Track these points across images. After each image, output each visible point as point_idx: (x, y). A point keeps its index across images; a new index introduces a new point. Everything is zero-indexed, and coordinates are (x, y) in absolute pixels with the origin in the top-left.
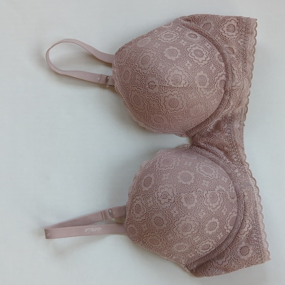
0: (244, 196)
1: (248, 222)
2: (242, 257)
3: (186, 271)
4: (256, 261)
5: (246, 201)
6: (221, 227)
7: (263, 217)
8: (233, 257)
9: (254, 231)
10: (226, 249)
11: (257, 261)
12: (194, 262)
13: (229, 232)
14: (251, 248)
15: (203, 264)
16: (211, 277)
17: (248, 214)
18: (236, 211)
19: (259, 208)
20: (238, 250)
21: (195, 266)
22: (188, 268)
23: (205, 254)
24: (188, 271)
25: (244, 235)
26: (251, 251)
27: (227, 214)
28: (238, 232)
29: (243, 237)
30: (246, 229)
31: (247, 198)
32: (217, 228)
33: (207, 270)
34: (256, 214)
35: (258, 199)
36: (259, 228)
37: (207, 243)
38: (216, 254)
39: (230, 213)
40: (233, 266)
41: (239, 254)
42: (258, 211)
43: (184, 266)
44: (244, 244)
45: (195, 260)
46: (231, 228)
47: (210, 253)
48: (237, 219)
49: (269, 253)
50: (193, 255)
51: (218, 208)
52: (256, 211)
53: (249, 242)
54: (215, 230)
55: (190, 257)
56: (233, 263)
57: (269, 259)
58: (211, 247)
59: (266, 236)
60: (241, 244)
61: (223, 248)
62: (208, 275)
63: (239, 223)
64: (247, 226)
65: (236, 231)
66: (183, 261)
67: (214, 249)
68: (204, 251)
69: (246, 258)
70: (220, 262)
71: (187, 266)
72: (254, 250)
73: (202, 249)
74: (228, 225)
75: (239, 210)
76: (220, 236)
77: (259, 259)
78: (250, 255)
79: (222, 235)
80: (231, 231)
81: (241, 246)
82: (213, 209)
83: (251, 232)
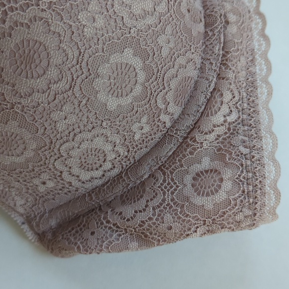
0: (227, 22)
1: (227, 96)
2: (199, 201)
3: (23, 234)
4: (238, 218)
5: (230, 37)
6: (148, 96)
7: (270, 93)
8: (168, 198)
9: (242, 129)
10: (152, 176)
11: (240, 217)
12: (51, 211)
13: (168, 125)
14: (228, 174)
15: (77, 218)
16: (94, 255)
17: (231, 75)
18: (198, 61)
19: (259, 69)
20: (188, 179)
21: (53, 223)
22: (31, 228)
23: (89, 186)
24: (30, 234)
25: (212, 137)
26: (227, 185)
27: (172, 57)
28: (196, 125)
29: (207, 140)
30: (218, 118)
31: (233, 29)
32: (134, 93)
33: (87, 234)
34: (252, 85)
35: (260, 45)
36: (258, 122)
37: (99, 142)
38: (119, 190)
39: (181, 60)
40: (166, 225)
41: (189, 190)
42: (258, 78)
43: (20, 220)
44: (206, 163)
45: (57, 202)
46: (175, 110)
47: (103, 185)
48: (195, 88)
49: (278, 195)
50: (51, 184)
51: (150, 21)
52: (253, 74)
53: (222, 158)
54: (129, 99)
55: (42, 189)
56: (168, 217)
57: (274, 215)
58: (108, 165)
59: (275, 145)
60: (200, 162)
61: (145, 171)
62: (87, 250)
63: (202, 99)
64: (225, 109)
65: (189, 121)
66: (20, 202)
67: (116, 171)
68: (85, 176)
69: (207, 202)
70: (128, 211)
71: (29, 221)
72: (237, 182)
73: (81, 166)
74: (170, 97)
75: (207, 63)
76: (141, 129)
77: (248, 212)
78: (221, 196)
79: (147, 129)
80: (175, 122)
81: (197, 168)
82: (133, 16)
83: (232, 131)
